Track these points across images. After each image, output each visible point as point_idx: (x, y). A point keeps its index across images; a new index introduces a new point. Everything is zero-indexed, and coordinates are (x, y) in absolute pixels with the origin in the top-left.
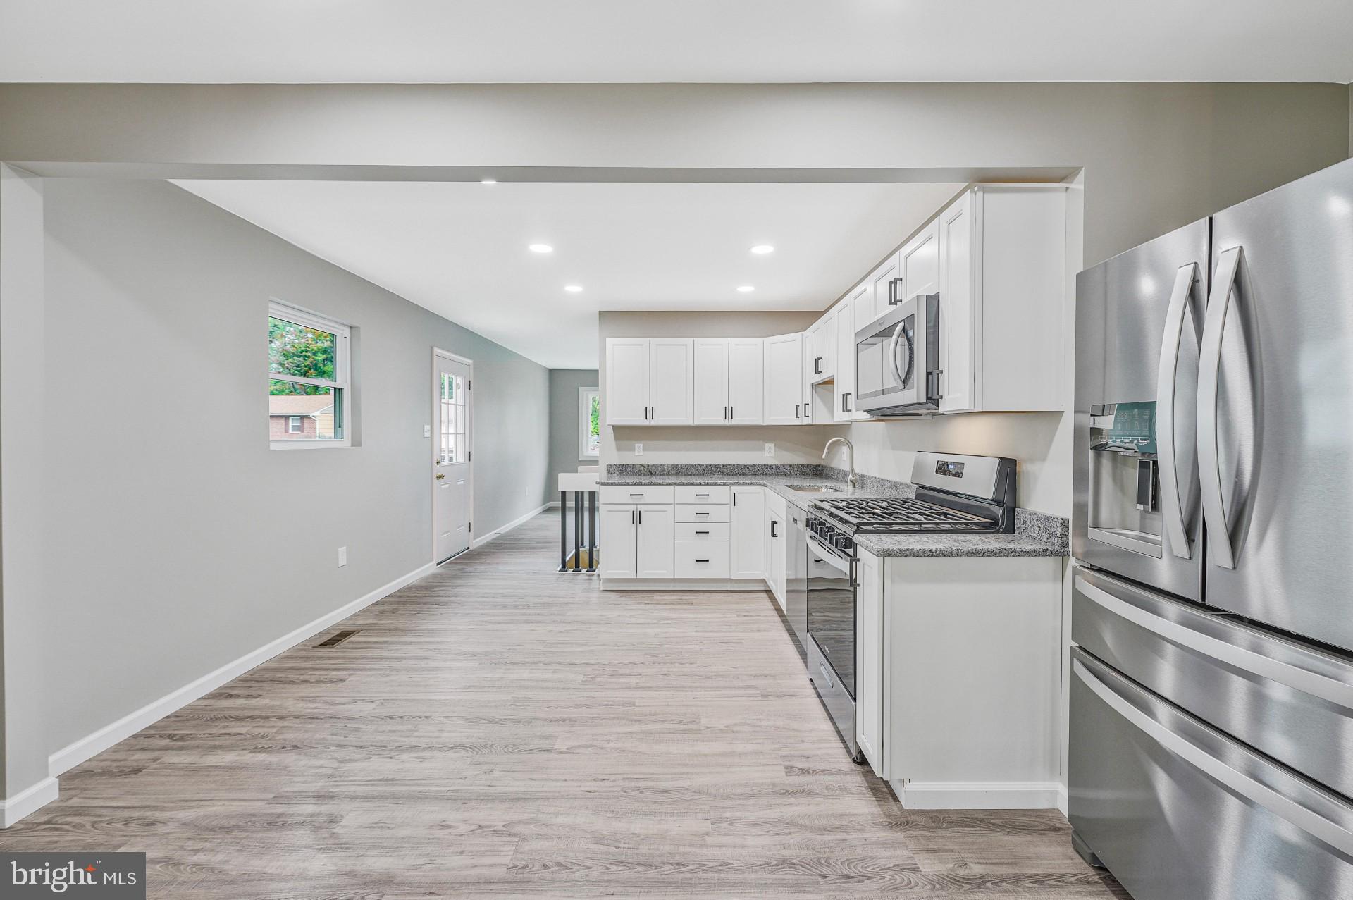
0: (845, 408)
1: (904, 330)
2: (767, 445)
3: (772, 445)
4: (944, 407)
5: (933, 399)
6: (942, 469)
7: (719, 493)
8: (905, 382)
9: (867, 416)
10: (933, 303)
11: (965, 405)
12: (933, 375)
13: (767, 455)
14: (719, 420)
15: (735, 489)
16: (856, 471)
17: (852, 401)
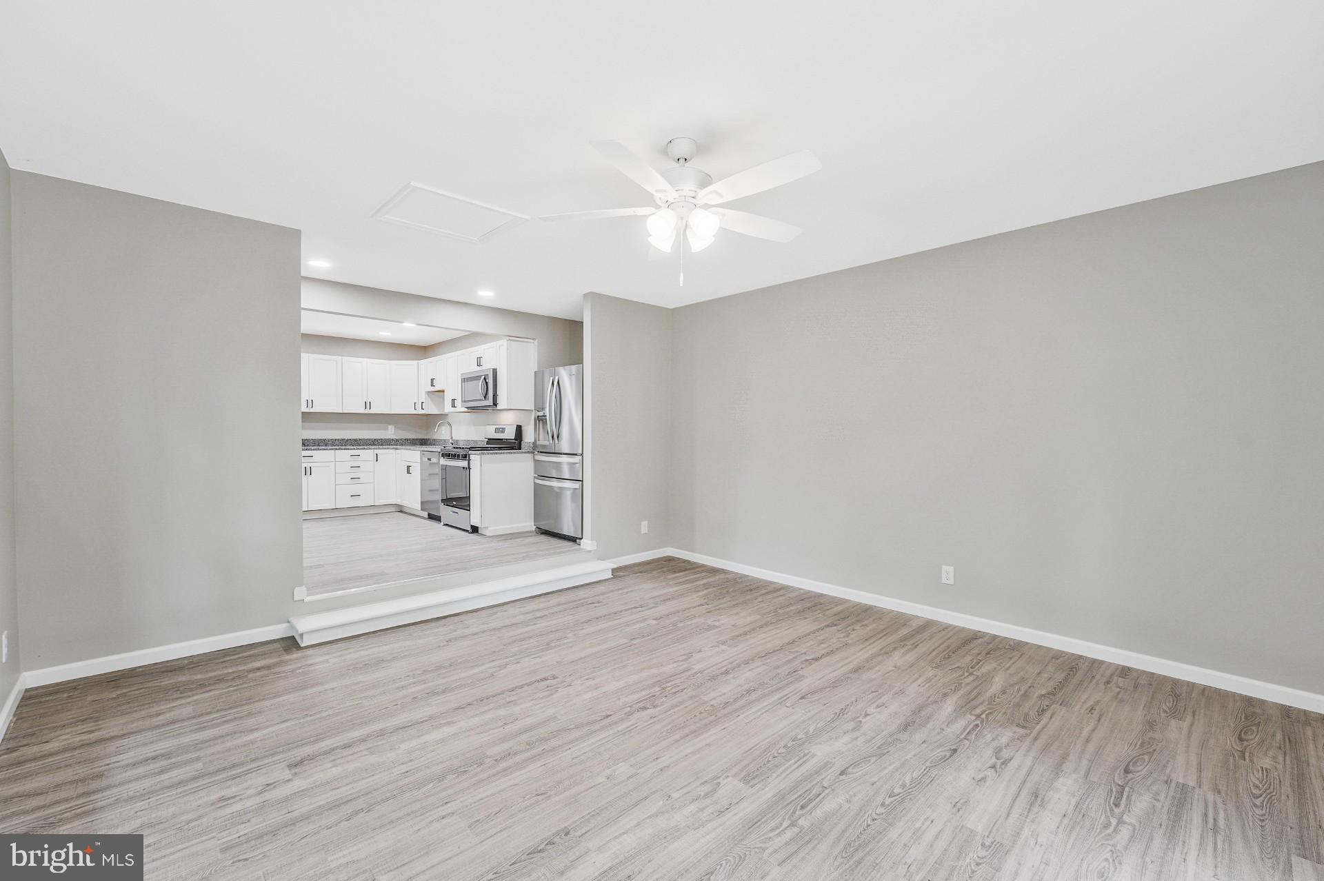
0: (454, 406)
1: (485, 379)
2: (390, 427)
3: (393, 426)
4: (498, 408)
5: (495, 404)
6: (497, 430)
7: (367, 454)
8: (485, 397)
9: (466, 410)
10: (495, 372)
11: (505, 407)
12: (495, 396)
13: (390, 433)
14: (362, 410)
15: (376, 451)
16: (454, 438)
17: (458, 403)
